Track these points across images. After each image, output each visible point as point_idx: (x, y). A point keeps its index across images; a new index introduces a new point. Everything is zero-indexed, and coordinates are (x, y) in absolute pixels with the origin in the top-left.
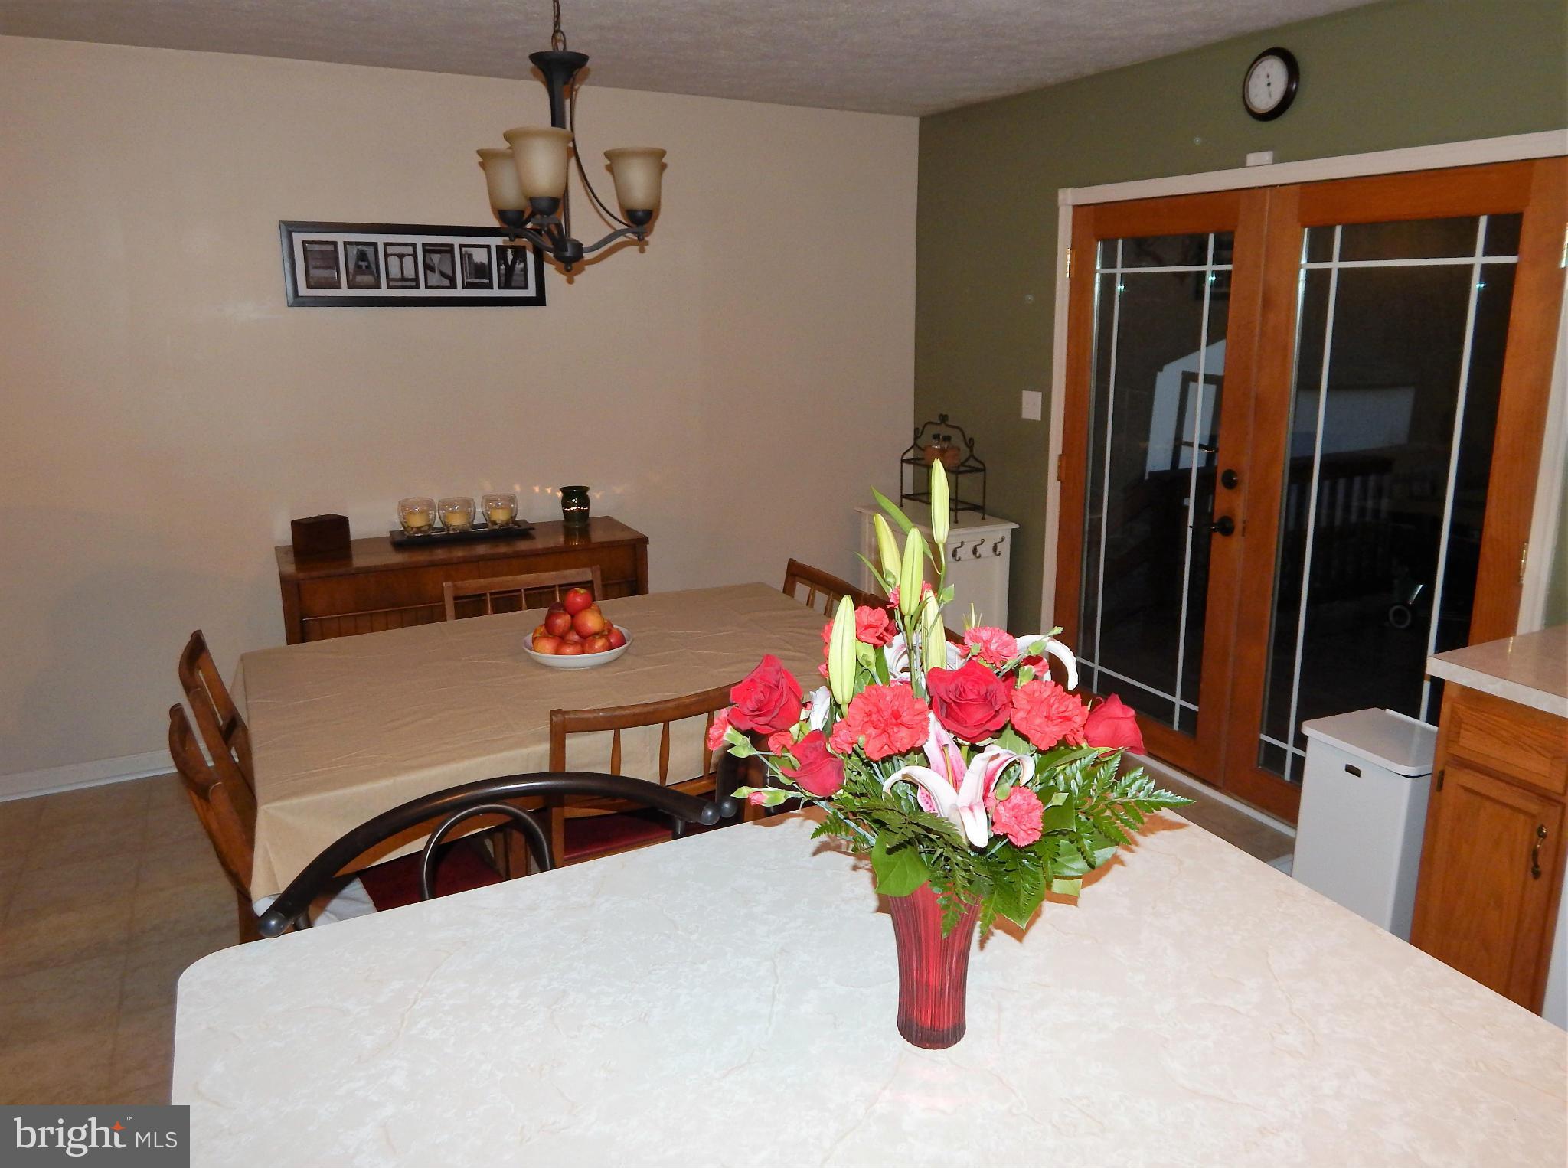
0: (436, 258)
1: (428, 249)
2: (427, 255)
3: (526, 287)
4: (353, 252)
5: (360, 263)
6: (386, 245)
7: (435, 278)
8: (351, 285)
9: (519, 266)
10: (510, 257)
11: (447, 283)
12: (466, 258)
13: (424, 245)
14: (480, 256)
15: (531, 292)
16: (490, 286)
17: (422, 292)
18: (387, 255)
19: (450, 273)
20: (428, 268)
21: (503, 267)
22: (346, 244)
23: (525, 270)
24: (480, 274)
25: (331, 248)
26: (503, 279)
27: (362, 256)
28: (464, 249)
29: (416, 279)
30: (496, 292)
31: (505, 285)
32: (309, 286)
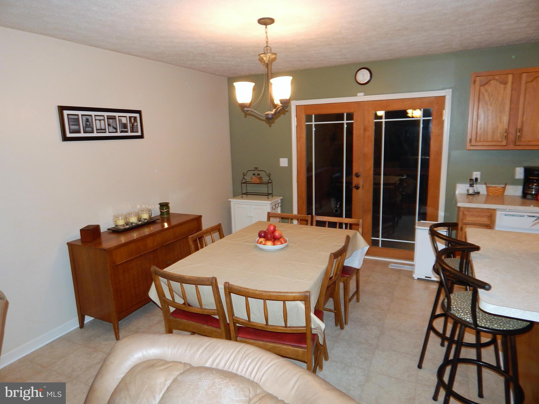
0: (111, 121)
1: (109, 118)
2: (108, 120)
3: (137, 132)
4: (84, 118)
5: (87, 123)
6: (95, 116)
7: (111, 129)
8: (85, 132)
9: (135, 124)
10: (133, 121)
11: (115, 131)
12: (120, 121)
13: (107, 116)
14: (124, 120)
15: (139, 134)
16: (127, 132)
17: (107, 134)
18: (96, 120)
19: (115, 126)
20: (109, 125)
21: (131, 124)
22: (82, 115)
23: (137, 125)
24: (125, 126)
25: (76, 117)
26: (131, 129)
27: (87, 121)
28: (119, 117)
29: (105, 129)
30: (129, 134)
31: (132, 131)
32: (70, 133)
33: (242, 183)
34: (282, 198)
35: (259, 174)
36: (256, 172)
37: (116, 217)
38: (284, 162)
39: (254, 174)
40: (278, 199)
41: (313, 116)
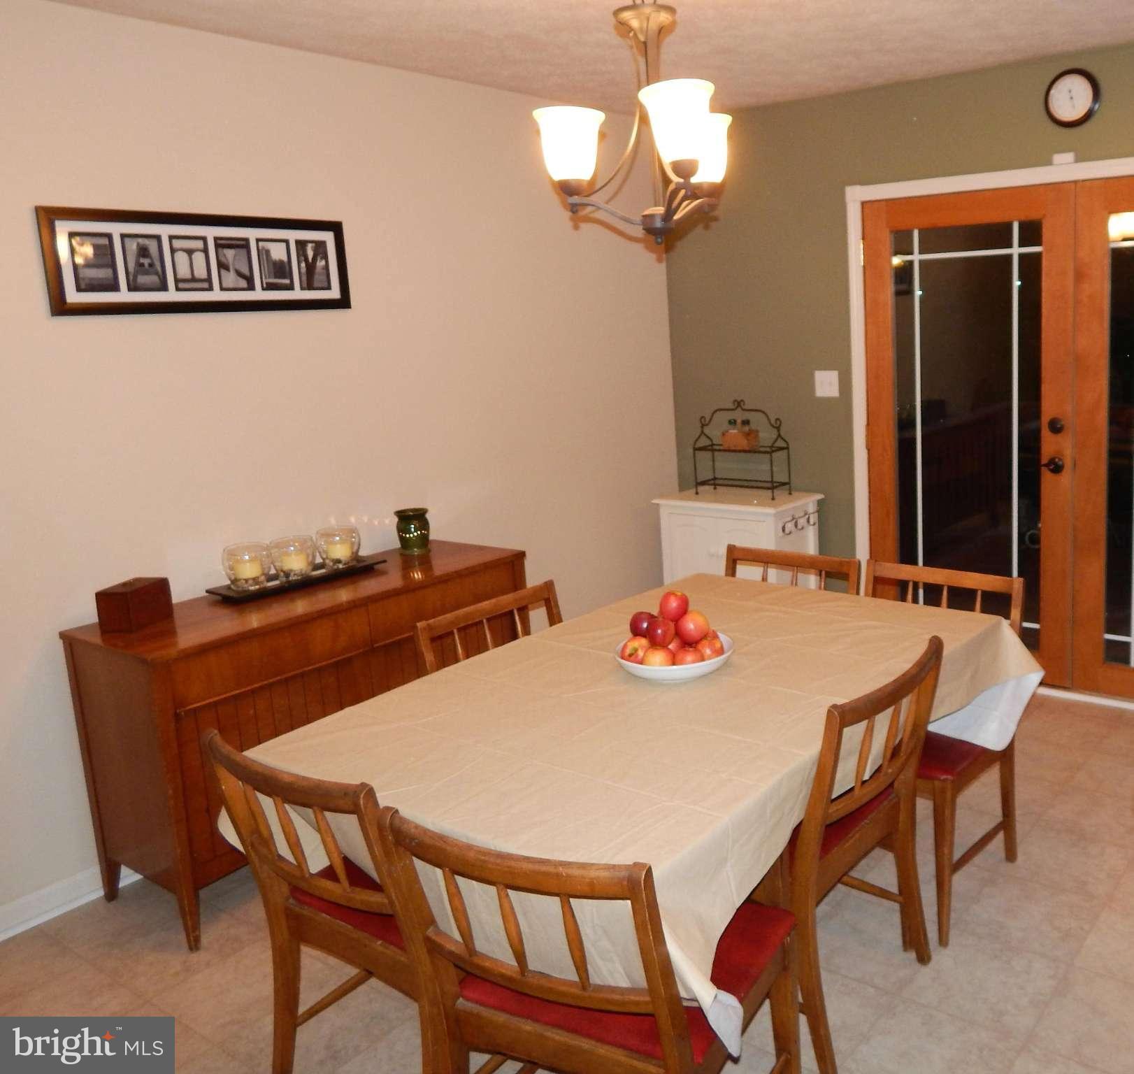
0: (230, 254)
1: (221, 244)
2: (220, 250)
3: (329, 288)
4: (133, 246)
5: (142, 260)
6: (171, 238)
7: (230, 278)
8: (132, 288)
9: (321, 263)
10: (310, 254)
11: (243, 284)
12: (264, 254)
13: (216, 239)
14: (278, 253)
15: (334, 293)
16: (290, 287)
17: (216, 295)
18: (173, 251)
19: (246, 271)
20: (222, 266)
21: (303, 265)
22: (123, 236)
23: (327, 267)
24: (281, 270)
25: (105, 241)
26: (304, 278)
27: (143, 252)
28: (261, 244)
29: (209, 280)
30: (298, 294)
31: (309, 286)
32: (79, 289)
33: (695, 449)
34: (820, 496)
35: (746, 422)
36: (739, 416)
37: (231, 555)
38: (826, 384)
39: (733, 423)
40: (809, 502)
41: (916, 233)
